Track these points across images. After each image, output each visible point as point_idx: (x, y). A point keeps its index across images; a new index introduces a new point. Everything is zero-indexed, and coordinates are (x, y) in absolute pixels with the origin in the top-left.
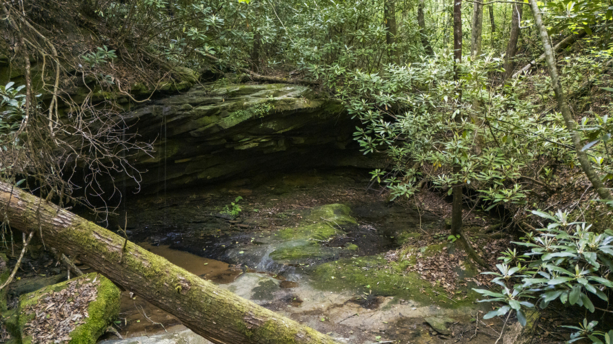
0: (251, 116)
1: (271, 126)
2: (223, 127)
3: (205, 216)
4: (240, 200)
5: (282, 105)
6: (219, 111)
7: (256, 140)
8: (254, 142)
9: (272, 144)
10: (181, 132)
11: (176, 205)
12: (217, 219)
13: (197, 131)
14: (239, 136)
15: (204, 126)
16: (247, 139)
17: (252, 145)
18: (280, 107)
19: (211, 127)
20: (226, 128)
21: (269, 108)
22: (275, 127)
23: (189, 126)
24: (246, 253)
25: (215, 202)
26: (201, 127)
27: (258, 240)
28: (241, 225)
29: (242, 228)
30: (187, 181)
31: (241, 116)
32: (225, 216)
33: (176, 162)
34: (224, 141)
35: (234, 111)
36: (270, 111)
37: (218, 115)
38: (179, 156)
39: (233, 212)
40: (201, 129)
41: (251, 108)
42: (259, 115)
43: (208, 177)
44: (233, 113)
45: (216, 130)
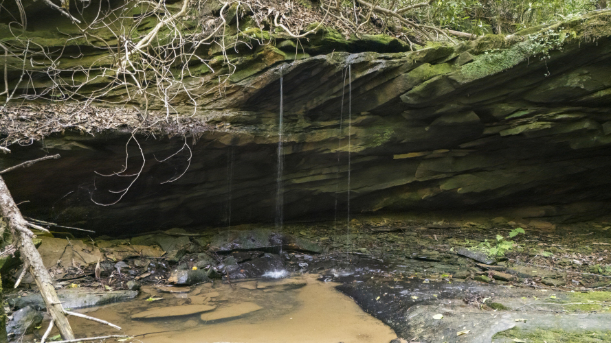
0: (521, 59)
1: (574, 81)
2: (459, 81)
3: (441, 252)
4: (520, 235)
5: (595, 26)
6: (453, 55)
7: (545, 116)
8: (539, 120)
9: (587, 125)
10: (389, 98)
11: (400, 231)
12: (460, 260)
13: (411, 92)
14: (506, 107)
15: (422, 81)
16: (522, 113)
17: (534, 125)
18: (591, 31)
19: (436, 82)
20: (465, 82)
21: (563, 36)
22: (585, 84)
23: (399, 84)
24: (447, 319)
25: (472, 235)
26: (417, 84)
27: (498, 301)
28: (497, 273)
29: (497, 278)
30: (425, 194)
31: (497, 61)
32: (475, 255)
33: (396, 157)
34: (473, 116)
35: (483, 53)
36: (565, 44)
37: (452, 62)
38: (395, 145)
39: (494, 251)
40: (417, 89)
41: (521, 44)
42: (541, 55)
43: (459, 189)
44: (482, 57)
45: (445, 89)
